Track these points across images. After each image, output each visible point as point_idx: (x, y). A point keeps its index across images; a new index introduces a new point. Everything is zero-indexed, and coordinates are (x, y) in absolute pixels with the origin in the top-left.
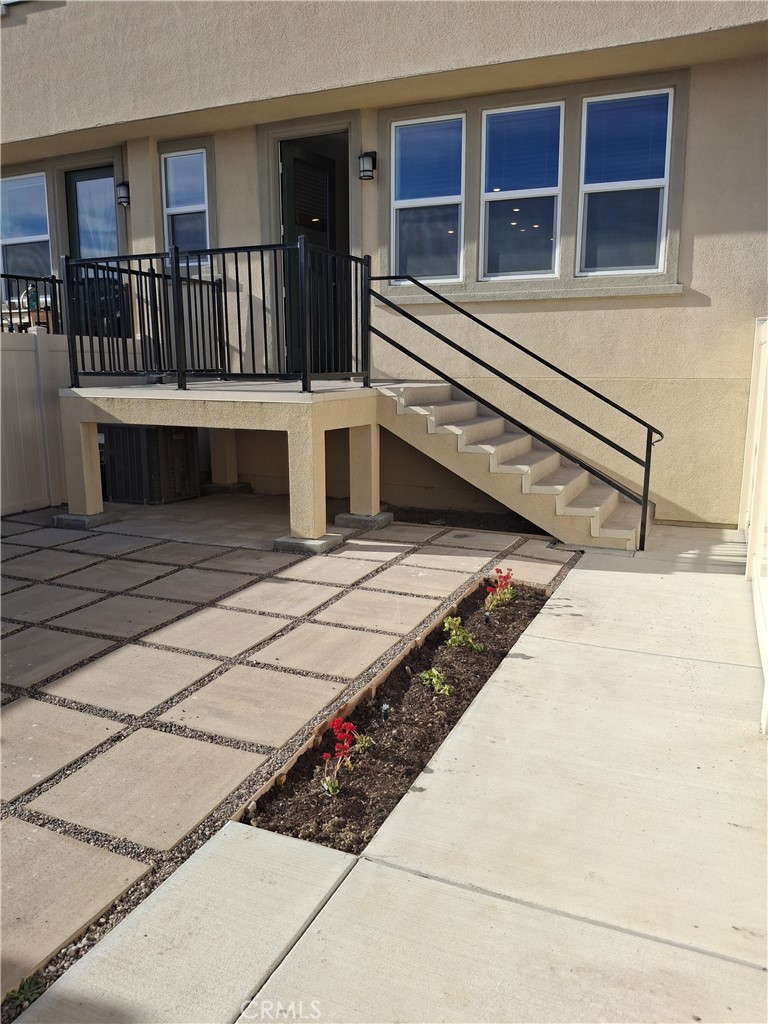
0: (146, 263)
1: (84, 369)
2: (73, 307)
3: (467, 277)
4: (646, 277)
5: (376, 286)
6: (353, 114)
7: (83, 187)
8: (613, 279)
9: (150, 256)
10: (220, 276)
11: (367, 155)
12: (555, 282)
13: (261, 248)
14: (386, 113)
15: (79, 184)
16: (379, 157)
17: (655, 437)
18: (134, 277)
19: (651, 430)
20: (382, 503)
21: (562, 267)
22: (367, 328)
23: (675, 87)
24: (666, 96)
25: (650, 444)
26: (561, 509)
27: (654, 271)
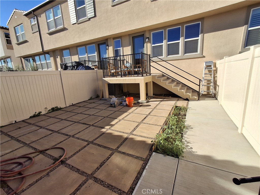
0: (112, 58)
1: (105, 75)
2: (101, 65)
3: (165, 56)
4: (196, 54)
5: (151, 59)
6: (145, 31)
7: (101, 46)
8: (190, 55)
9: (112, 57)
10: (124, 59)
11: (147, 38)
12: (180, 56)
13: (130, 55)
14: (150, 31)
15: (100, 46)
16: (149, 38)
17: (201, 81)
18: (111, 60)
19: (200, 80)
20: (153, 94)
21: (181, 54)
22: (150, 66)
23: (201, 21)
24: (200, 23)
25: (200, 82)
26: (184, 94)
27: (197, 53)
